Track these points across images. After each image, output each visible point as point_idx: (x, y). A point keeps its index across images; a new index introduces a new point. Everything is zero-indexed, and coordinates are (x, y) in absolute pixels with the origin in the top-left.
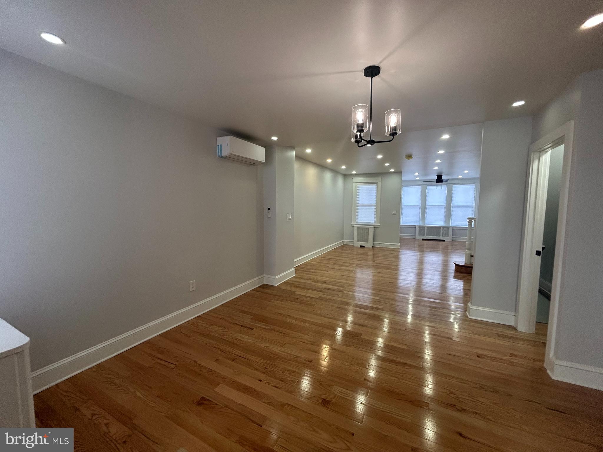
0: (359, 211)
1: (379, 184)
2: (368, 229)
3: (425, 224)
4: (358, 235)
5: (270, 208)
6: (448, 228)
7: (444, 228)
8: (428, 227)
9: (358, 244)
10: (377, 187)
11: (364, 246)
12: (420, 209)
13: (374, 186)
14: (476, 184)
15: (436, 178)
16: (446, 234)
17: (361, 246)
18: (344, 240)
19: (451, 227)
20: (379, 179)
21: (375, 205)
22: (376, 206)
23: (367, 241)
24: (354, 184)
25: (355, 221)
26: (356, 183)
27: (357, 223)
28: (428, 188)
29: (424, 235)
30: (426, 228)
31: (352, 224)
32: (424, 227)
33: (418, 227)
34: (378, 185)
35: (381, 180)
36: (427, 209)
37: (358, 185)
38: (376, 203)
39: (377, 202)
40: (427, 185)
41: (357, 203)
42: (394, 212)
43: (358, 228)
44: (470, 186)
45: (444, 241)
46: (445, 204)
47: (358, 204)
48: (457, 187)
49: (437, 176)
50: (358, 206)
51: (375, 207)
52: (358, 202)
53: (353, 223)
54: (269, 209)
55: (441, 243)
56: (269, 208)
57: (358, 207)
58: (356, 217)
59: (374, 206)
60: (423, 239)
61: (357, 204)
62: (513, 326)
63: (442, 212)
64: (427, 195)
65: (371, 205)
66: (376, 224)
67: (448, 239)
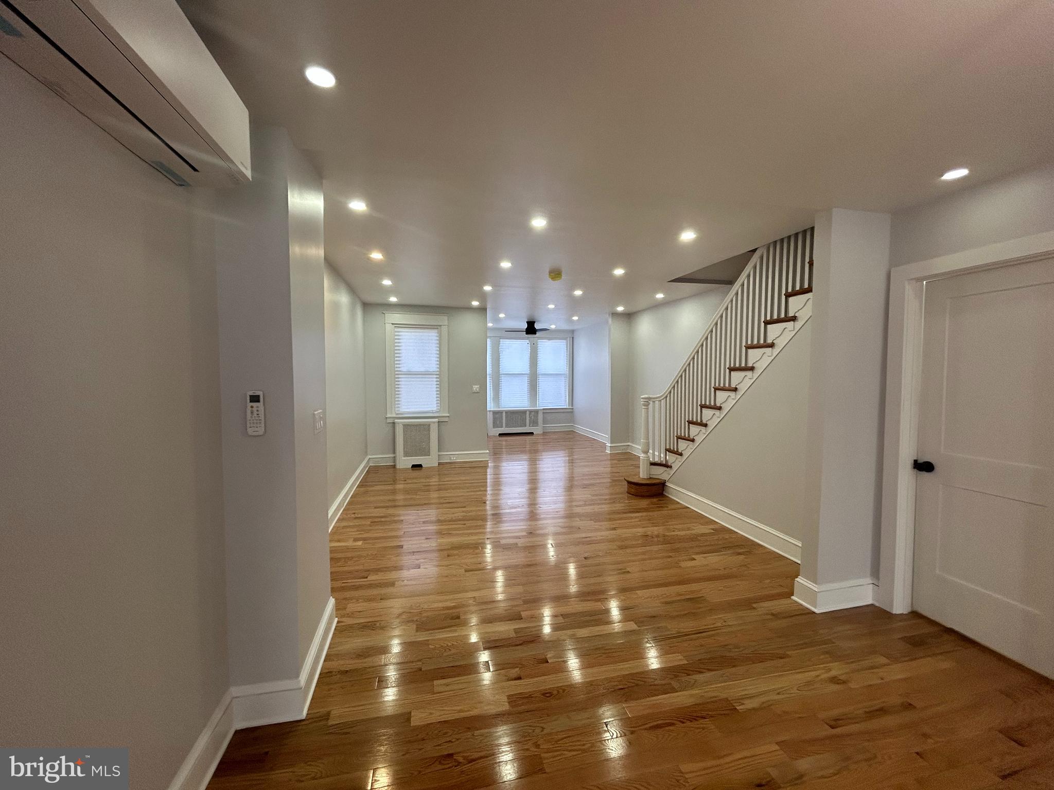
0: (402, 388)
1: (444, 329)
2: (427, 427)
3: (499, 408)
4: (405, 442)
5: (260, 393)
6: (537, 412)
7: (531, 411)
8: (507, 412)
9: (405, 462)
10: (440, 336)
11: (420, 466)
12: (491, 381)
13: (433, 335)
14: (568, 338)
15: (526, 326)
16: (534, 423)
17: (414, 466)
18: (370, 457)
19: (541, 410)
20: (443, 320)
21: (438, 373)
22: (440, 375)
23: (426, 452)
24: (389, 327)
25: (393, 410)
26: (393, 324)
27: (397, 414)
28: (501, 342)
29: (502, 427)
30: (504, 414)
31: (387, 418)
32: (500, 412)
33: (492, 413)
34: (441, 331)
35: (448, 323)
36: (502, 380)
37: (396, 330)
38: (438, 370)
39: (440, 368)
40: (501, 338)
41: (396, 369)
42: (476, 388)
43: (406, 426)
44: (560, 343)
45: (532, 433)
46: (528, 372)
47: (400, 371)
48: (543, 343)
49: (527, 322)
50: (400, 376)
51: (436, 378)
52: (399, 367)
53: (388, 415)
54: (255, 399)
55: (528, 438)
56: (259, 396)
57: (400, 379)
58: (395, 401)
59: (435, 376)
60: (501, 435)
61: (397, 373)
62: (872, 605)
63: (523, 385)
64: (501, 355)
65: (426, 374)
66: (440, 415)
67: (537, 430)
